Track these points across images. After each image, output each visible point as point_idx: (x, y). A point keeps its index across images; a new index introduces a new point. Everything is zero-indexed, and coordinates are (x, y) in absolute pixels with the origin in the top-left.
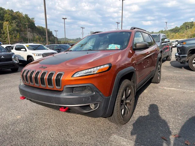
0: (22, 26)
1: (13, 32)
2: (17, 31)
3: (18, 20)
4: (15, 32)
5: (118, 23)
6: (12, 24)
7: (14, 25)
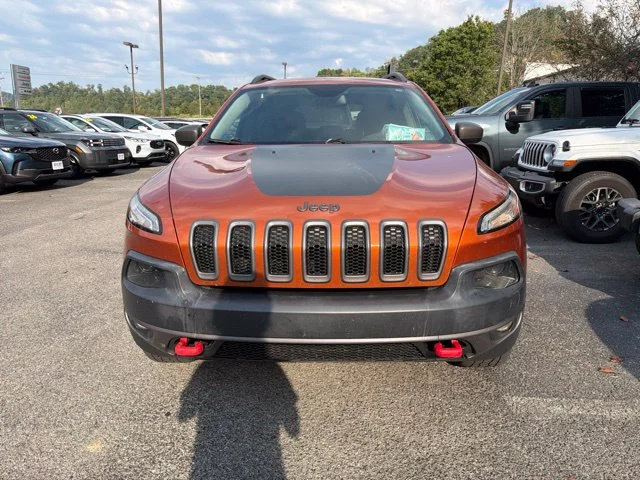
5: (132, 46)
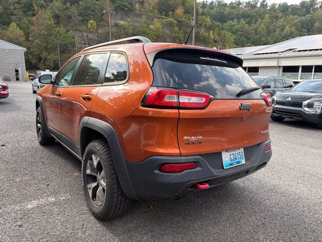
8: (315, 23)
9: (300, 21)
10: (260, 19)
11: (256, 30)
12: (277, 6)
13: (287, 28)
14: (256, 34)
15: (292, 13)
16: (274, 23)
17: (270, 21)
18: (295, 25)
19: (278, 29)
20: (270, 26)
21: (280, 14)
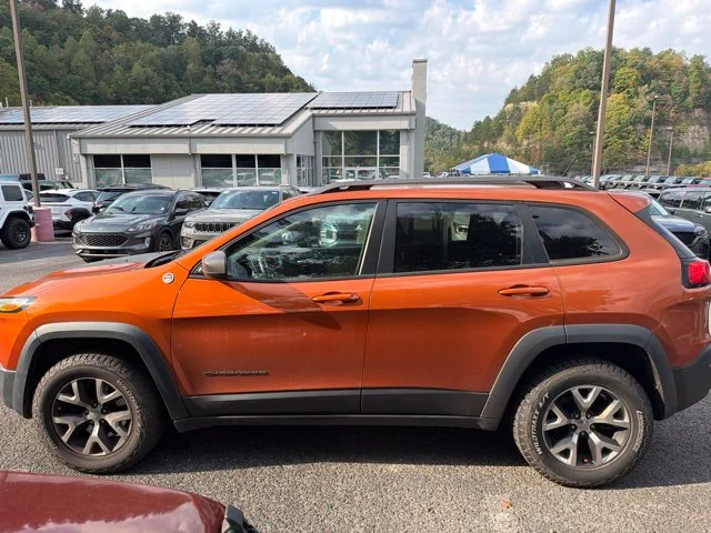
0: (671, 102)
1: (631, 127)
2: (647, 122)
3: (660, 82)
4: (640, 127)
6: (635, 100)
7: (641, 102)
8: (186, 63)
9: (159, 56)
10: (70, 39)
11: (67, 62)
12: (104, 15)
13: (137, 68)
14: (70, 72)
15: (139, 36)
16: (106, 52)
17: (94, 44)
18: (151, 62)
19: (117, 66)
20: (98, 57)
21: (115, 35)
